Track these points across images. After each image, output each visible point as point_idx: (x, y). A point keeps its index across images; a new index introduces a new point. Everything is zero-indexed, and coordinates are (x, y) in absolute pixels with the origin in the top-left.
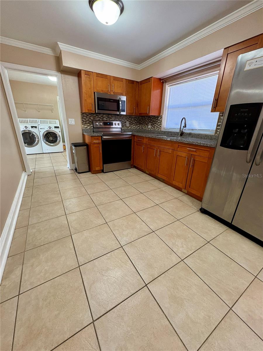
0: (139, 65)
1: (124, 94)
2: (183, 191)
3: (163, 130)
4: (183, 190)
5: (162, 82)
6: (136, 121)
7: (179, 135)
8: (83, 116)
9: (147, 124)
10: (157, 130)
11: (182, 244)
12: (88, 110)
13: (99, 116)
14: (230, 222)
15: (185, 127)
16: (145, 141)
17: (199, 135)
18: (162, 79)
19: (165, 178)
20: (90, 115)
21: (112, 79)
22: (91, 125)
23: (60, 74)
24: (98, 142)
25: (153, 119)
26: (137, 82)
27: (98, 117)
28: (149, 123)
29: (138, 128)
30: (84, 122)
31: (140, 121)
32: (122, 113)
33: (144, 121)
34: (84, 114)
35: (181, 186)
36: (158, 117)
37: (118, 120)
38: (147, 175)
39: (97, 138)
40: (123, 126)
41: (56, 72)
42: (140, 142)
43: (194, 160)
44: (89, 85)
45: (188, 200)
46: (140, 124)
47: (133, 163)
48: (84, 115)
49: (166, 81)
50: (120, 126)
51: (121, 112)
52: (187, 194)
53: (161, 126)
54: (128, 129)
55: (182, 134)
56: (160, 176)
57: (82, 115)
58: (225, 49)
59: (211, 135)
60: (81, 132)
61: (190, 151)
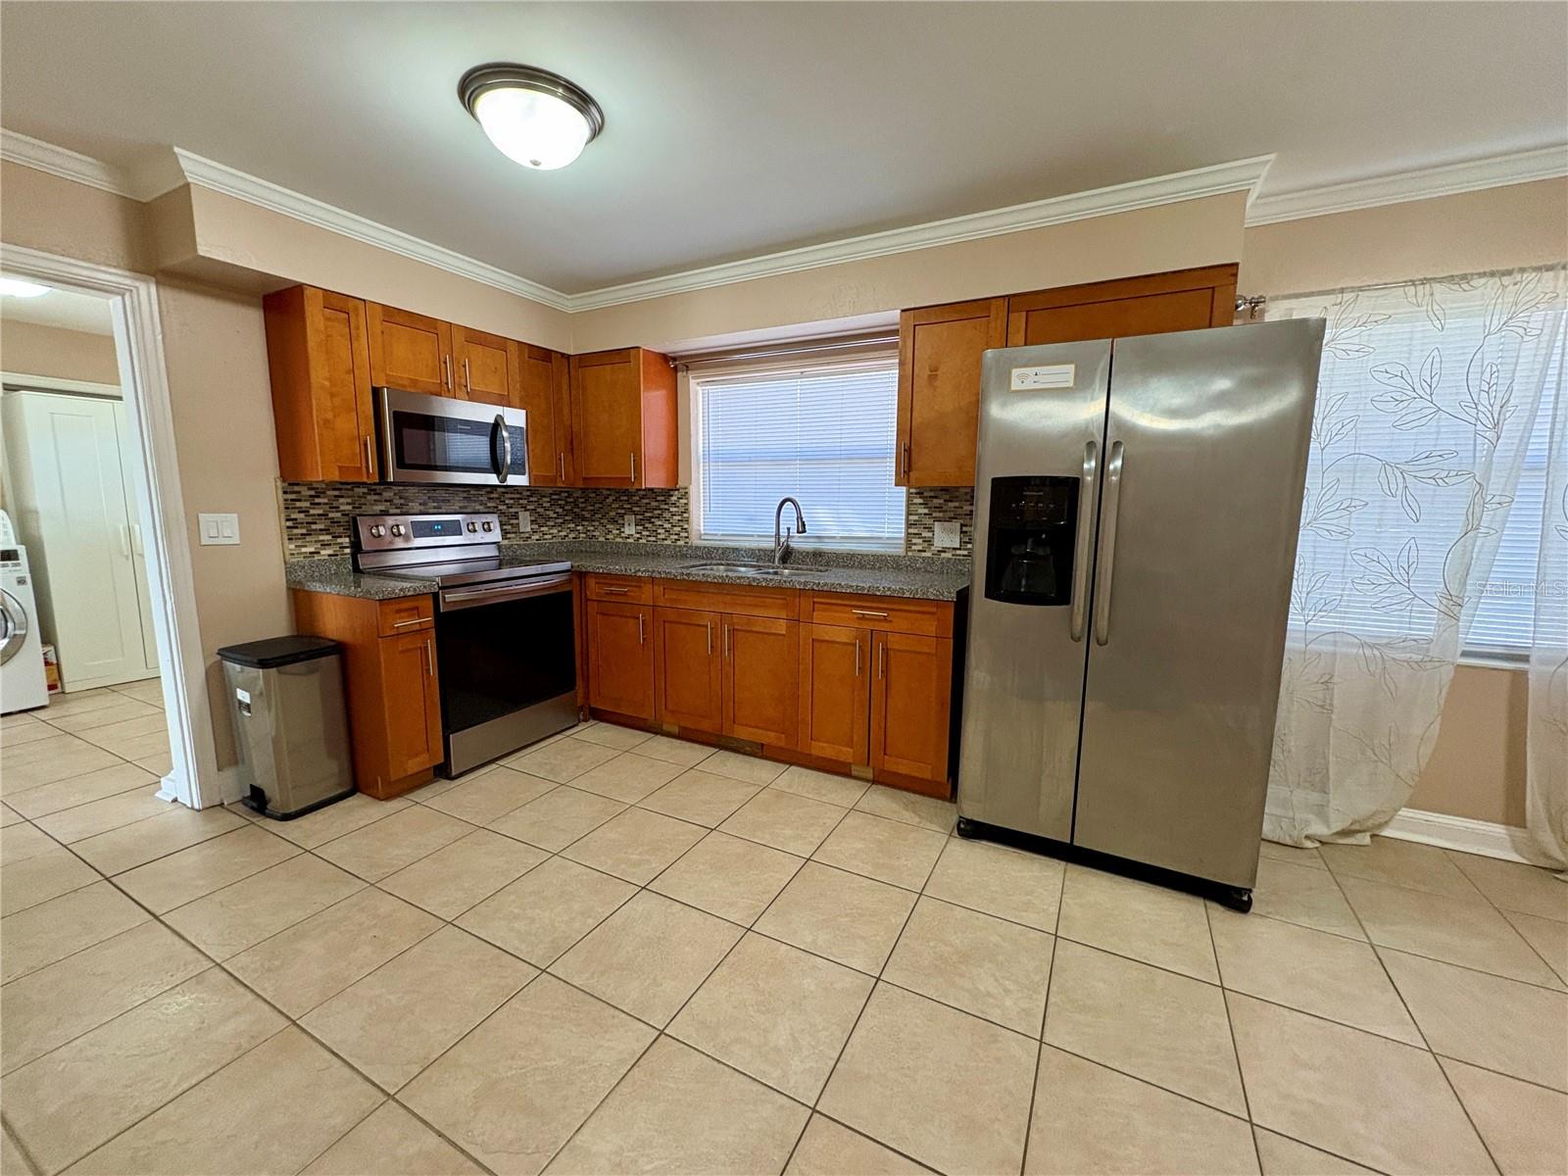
0: (569, 294)
1: (516, 400)
2: (854, 773)
3: (695, 542)
4: (856, 770)
5: (673, 366)
6: (561, 507)
7: (777, 560)
8: (293, 496)
9: (613, 521)
10: (668, 542)
11: (996, 980)
12: (340, 468)
13: (385, 494)
14: (1069, 842)
15: (804, 531)
16: (646, 595)
17: (853, 555)
18: (674, 359)
19: (769, 737)
20: (334, 489)
21: (458, 339)
22: (339, 540)
23: (153, 289)
24: (418, 627)
25: (645, 501)
26: (563, 355)
27: (376, 497)
28: (626, 517)
29: (572, 535)
30: (296, 527)
31: (577, 506)
32: (513, 480)
33: (597, 506)
34: (296, 488)
35: (846, 754)
36: (667, 493)
37: (481, 508)
38: (677, 742)
39: (410, 604)
40: (505, 534)
41: (127, 273)
42: (622, 599)
43: (886, 651)
44: (345, 354)
45: (894, 806)
46: (579, 518)
47: (587, 697)
48: (299, 492)
49: (687, 367)
50: (496, 535)
51: (509, 476)
52: (874, 782)
53: (686, 526)
54: (528, 545)
55: (788, 555)
56: (743, 733)
57: (285, 493)
58: (903, 311)
59: (894, 554)
60: (278, 580)
61: (863, 618)
